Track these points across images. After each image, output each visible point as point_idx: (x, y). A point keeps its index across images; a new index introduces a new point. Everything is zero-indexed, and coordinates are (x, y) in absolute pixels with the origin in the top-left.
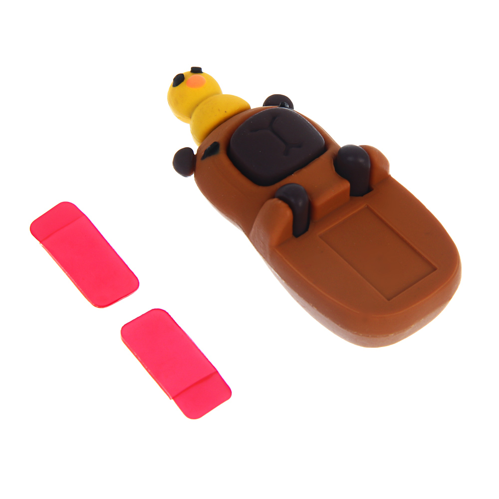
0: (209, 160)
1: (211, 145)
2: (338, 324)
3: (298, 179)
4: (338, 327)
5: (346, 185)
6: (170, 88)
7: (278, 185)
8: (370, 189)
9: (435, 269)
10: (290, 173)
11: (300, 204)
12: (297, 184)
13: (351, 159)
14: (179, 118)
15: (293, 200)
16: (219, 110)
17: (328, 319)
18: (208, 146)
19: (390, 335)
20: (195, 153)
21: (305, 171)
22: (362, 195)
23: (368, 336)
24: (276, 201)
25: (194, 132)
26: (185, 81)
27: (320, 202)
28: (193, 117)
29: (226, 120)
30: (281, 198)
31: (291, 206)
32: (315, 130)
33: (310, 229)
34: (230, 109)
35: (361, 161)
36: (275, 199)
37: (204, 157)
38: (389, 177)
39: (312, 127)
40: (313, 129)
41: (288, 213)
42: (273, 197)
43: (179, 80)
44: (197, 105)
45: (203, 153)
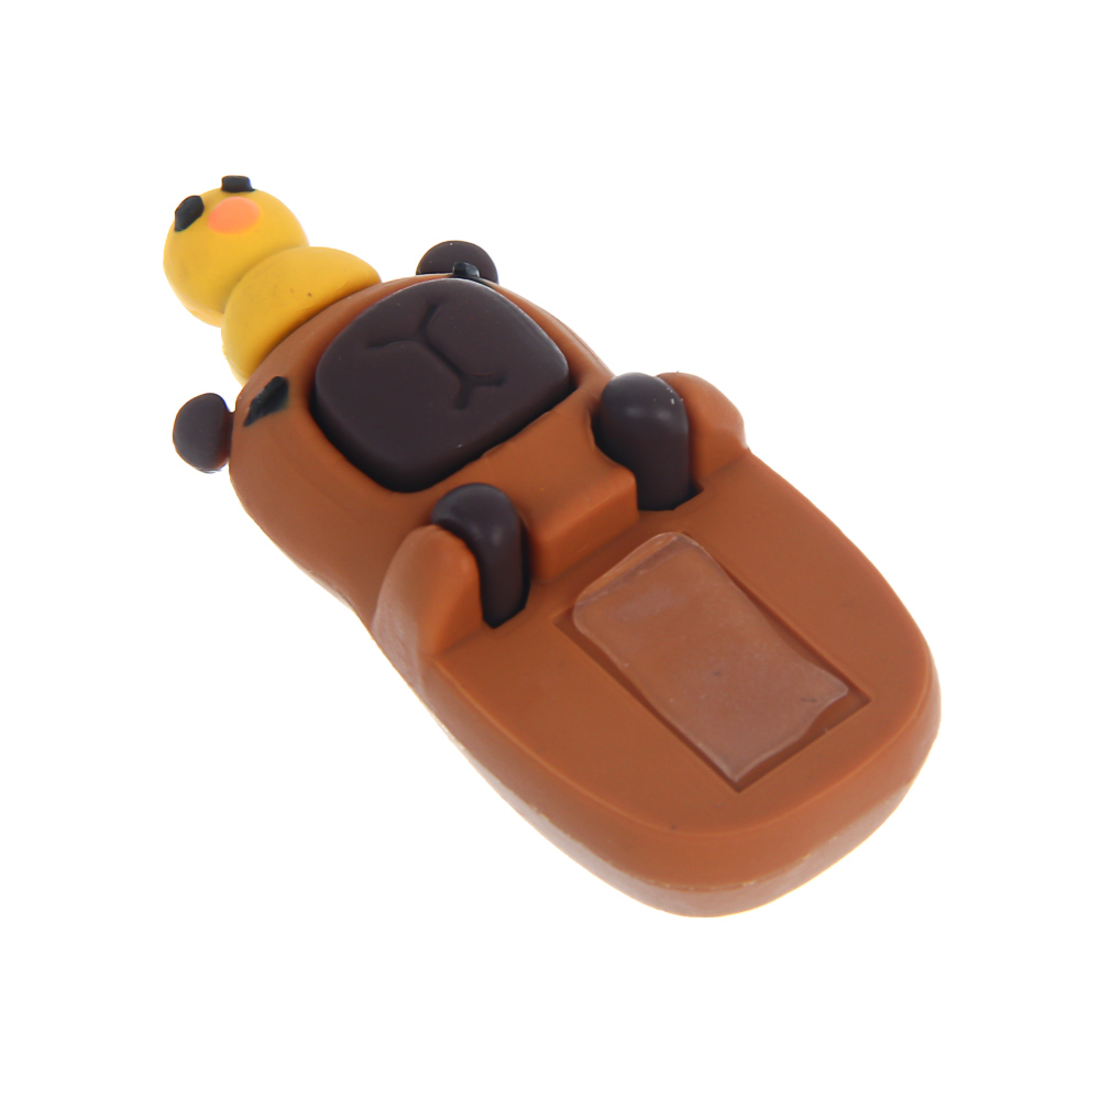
0: (264, 424)
1: (266, 387)
2: (605, 859)
3: (493, 471)
4: (608, 866)
5: (625, 483)
6: (169, 235)
7: (440, 489)
8: (693, 490)
9: (865, 701)
10: (473, 455)
11: (497, 536)
12: (490, 486)
13: (633, 412)
14: (195, 314)
15: (475, 530)
16: (292, 290)
17: (579, 846)
18: (259, 390)
19: (745, 884)
20: (232, 407)
21: (513, 447)
22: (672, 506)
23: (686, 890)
24: (432, 532)
25: (232, 350)
26: (205, 215)
27: (553, 532)
28: (228, 309)
29: (311, 316)
30: (446, 526)
31: (472, 546)
32: (542, 337)
33: (530, 604)
34: (323, 287)
35: (663, 415)
36: (431, 528)
37: (249, 420)
38: (747, 453)
39: (533, 328)
40: (537, 333)
41: (466, 565)
42: (427, 521)
43: (190, 212)
44: (238, 279)
45: (248, 409)
